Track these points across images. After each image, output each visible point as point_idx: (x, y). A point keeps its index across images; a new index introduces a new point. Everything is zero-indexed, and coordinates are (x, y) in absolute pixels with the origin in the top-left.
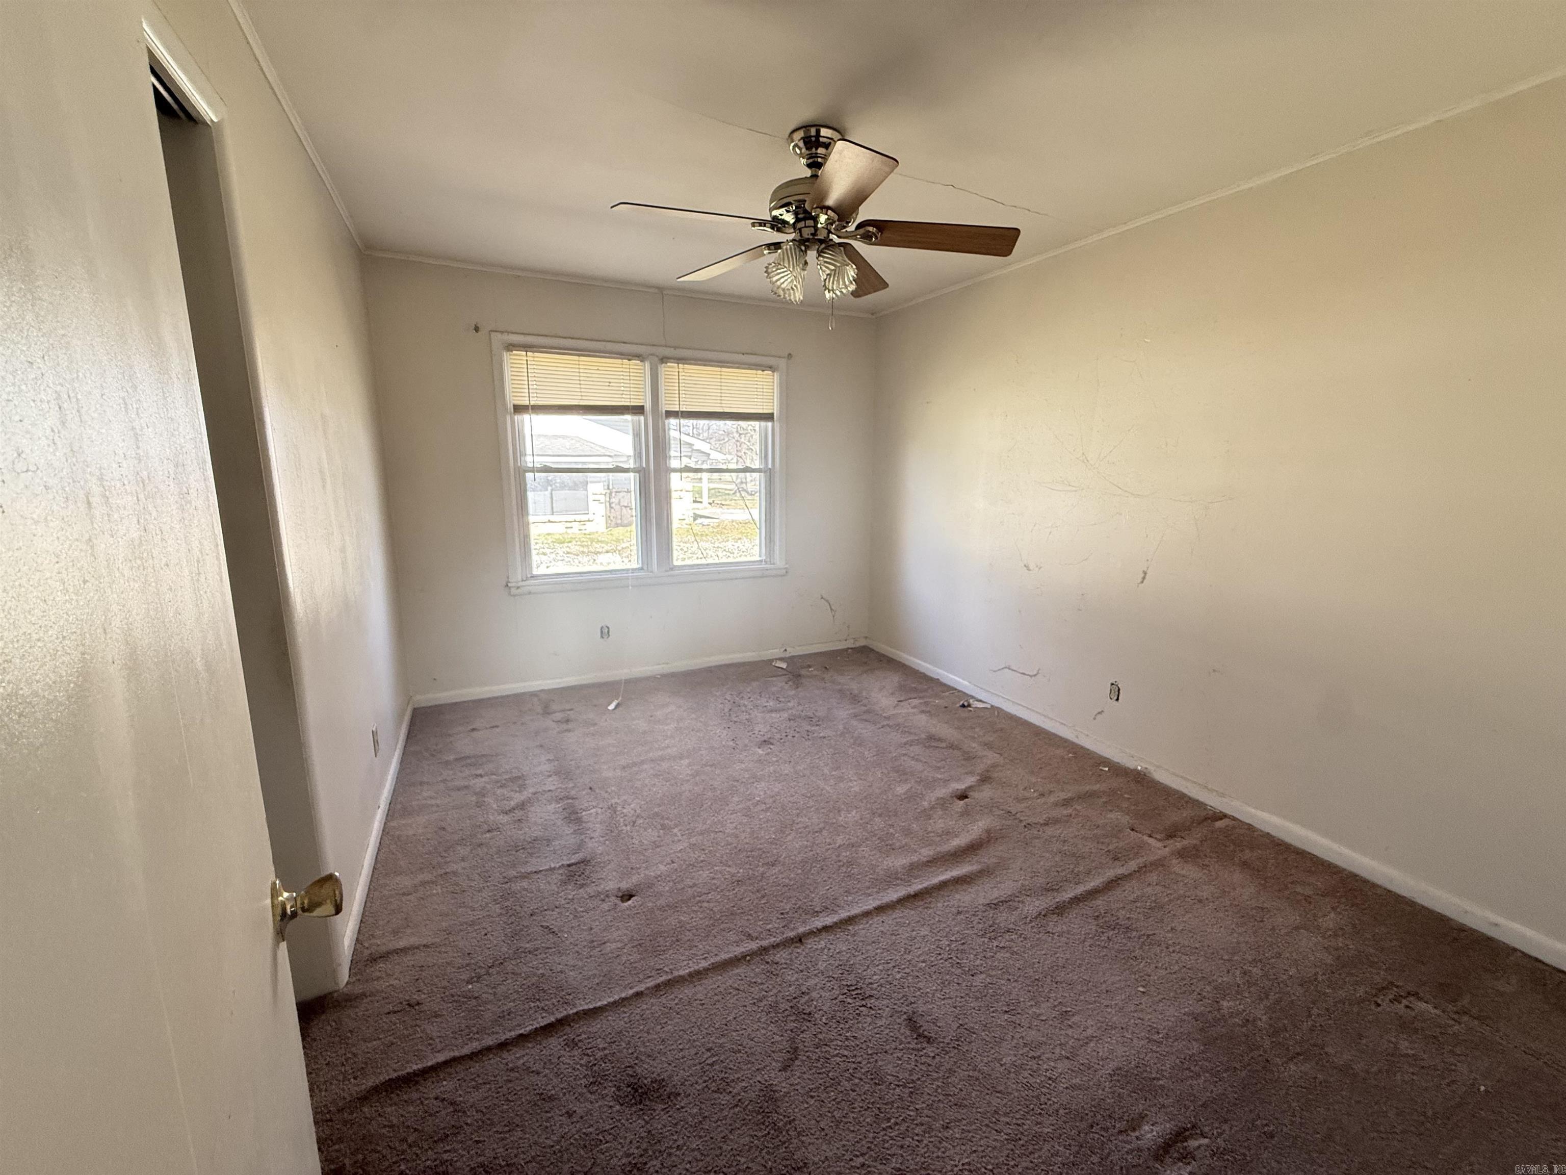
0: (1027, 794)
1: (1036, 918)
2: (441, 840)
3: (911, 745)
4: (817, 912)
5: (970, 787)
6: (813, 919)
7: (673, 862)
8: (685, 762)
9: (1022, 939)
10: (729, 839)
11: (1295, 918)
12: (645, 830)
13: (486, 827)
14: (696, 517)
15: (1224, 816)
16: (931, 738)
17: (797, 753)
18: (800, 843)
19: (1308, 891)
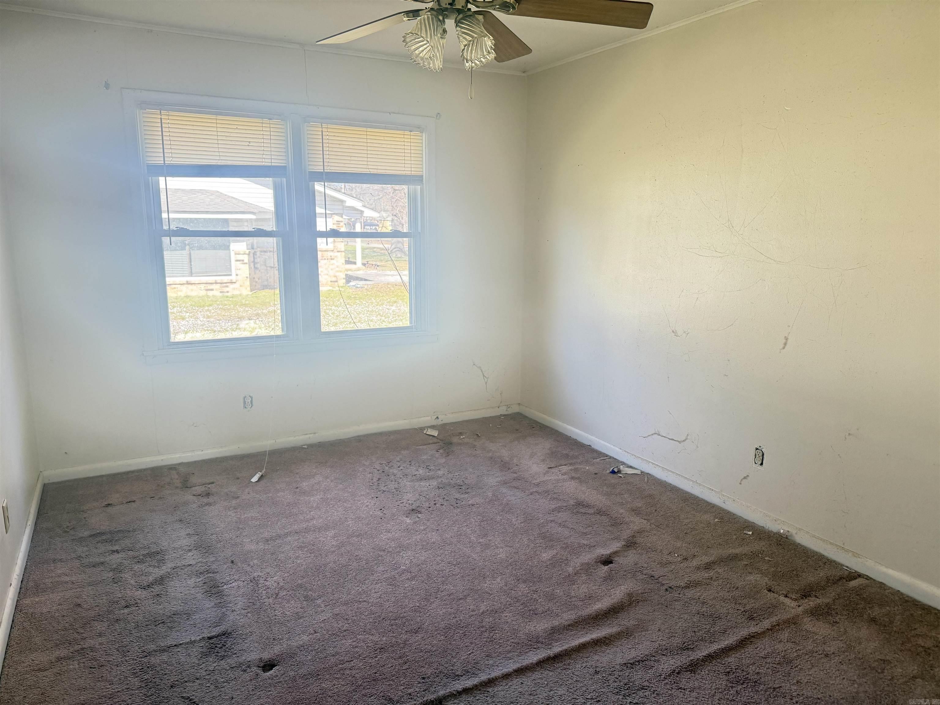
0: (670, 559)
1: (670, 675)
2: (76, 616)
3: (559, 512)
4: (457, 675)
5: (615, 553)
6: (454, 683)
7: (315, 632)
8: (331, 533)
9: (655, 695)
10: (373, 608)
11: (913, 669)
12: (288, 602)
13: (123, 603)
14: (349, 279)
15: (860, 576)
16: (580, 504)
17: (446, 521)
18: (444, 611)
19: (929, 643)
